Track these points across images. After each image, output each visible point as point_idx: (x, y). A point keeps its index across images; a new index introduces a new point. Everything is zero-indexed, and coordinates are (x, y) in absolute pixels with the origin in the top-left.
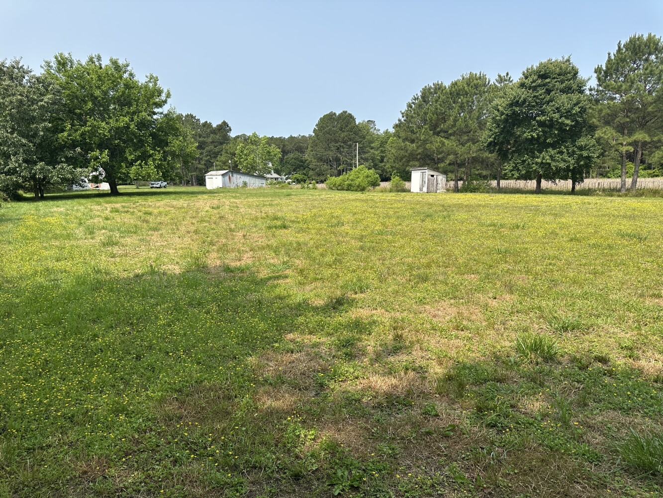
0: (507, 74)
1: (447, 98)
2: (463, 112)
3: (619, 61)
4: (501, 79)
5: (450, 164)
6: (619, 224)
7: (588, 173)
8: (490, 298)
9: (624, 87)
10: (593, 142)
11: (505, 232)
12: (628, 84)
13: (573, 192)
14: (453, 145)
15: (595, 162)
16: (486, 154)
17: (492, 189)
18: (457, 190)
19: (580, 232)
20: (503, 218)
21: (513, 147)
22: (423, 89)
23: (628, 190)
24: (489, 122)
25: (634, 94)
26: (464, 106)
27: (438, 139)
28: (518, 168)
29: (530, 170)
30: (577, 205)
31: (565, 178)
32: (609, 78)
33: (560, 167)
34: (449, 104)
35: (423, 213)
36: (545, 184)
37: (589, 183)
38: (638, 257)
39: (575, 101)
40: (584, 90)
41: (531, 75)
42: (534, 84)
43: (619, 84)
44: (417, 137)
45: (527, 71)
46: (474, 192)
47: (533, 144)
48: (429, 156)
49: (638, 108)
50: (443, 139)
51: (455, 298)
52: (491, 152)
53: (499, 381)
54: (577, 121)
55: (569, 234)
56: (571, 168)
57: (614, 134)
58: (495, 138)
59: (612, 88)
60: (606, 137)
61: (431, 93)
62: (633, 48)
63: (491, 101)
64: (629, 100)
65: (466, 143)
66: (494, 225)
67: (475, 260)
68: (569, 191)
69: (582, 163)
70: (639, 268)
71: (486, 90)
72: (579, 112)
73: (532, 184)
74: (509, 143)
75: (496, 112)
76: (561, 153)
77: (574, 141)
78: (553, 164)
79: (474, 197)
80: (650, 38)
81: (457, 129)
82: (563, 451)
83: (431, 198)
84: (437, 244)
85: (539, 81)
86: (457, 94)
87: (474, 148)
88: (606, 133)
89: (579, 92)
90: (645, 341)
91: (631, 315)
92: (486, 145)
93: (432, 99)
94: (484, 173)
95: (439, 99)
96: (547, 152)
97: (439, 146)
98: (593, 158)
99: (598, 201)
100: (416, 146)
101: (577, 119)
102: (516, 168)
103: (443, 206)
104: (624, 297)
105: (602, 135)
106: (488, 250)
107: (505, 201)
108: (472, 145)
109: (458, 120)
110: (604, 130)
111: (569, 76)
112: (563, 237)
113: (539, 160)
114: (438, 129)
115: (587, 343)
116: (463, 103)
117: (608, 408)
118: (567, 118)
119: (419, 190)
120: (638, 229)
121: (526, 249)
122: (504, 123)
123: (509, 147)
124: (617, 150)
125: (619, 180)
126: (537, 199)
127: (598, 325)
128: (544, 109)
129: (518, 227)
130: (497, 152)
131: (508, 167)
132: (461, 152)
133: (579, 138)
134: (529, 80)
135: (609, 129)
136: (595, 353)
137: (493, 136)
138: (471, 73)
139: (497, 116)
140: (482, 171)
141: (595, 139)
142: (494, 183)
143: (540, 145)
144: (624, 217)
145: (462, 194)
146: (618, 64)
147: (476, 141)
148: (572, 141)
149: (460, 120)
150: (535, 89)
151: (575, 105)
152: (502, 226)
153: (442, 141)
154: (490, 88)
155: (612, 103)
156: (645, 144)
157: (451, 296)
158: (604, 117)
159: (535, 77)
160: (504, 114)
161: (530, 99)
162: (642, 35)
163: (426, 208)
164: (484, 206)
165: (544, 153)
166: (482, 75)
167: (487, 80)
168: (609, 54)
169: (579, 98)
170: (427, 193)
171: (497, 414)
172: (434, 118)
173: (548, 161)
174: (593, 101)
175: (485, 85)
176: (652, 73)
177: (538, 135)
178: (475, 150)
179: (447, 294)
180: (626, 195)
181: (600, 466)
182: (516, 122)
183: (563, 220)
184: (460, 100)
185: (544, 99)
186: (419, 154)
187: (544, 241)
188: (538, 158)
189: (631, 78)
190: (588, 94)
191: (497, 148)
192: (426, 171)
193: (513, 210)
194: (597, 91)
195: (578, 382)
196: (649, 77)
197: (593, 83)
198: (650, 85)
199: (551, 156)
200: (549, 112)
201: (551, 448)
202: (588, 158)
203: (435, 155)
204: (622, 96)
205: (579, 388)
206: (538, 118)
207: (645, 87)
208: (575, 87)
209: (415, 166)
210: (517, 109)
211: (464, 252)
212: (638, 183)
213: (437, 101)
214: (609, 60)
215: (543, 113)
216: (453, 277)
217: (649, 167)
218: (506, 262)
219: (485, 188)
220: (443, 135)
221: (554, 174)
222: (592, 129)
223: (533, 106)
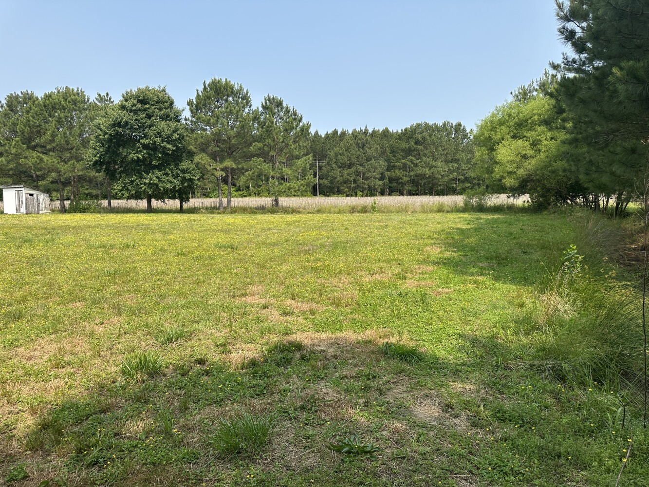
0: (107, 94)
1: (41, 110)
2: (62, 127)
3: (206, 98)
4: (101, 99)
5: (52, 182)
6: (218, 237)
7: (193, 193)
8: (97, 325)
9: (212, 121)
10: (193, 166)
11: (115, 252)
12: (215, 119)
13: (181, 211)
14: (54, 162)
15: (197, 184)
16: (93, 173)
17: (103, 208)
18: (63, 210)
19: (186, 247)
20: (114, 239)
21: (120, 168)
22: (8, 96)
23: (225, 208)
24: (92, 140)
25: (220, 127)
26: (62, 121)
27: (35, 154)
28: (128, 188)
29: (140, 190)
30: (185, 222)
31: (174, 198)
32: (199, 111)
33: (167, 188)
34: (44, 117)
35: (20, 238)
36: (155, 203)
37: (193, 202)
38: (231, 264)
39: (173, 128)
40: (180, 119)
41: (130, 99)
42: (134, 108)
43: (208, 118)
44: (6, 150)
45: (127, 95)
46: (84, 212)
47: (140, 166)
48: (25, 172)
49: (224, 140)
50: (41, 155)
51: (56, 332)
52: (98, 171)
53: (103, 411)
54: (177, 146)
55: (176, 249)
56: (177, 189)
57: (209, 160)
58: (100, 157)
59: (203, 120)
60: (203, 162)
61: (20, 102)
62: (216, 89)
63: (92, 119)
64: (217, 133)
65: (69, 160)
66: (104, 247)
67: (81, 286)
68: (178, 210)
69: (186, 184)
70: (231, 274)
71: (85, 107)
72: (179, 138)
73: (143, 204)
74: (116, 163)
75: (98, 131)
76: (167, 174)
77: (176, 165)
78: (160, 185)
79: (83, 218)
80: (227, 83)
81: (57, 145)
82: (164, 462)
83: (31, 220)
84: (36, 274)
85: (139, 106)
86: (52, 107)
87: (79, 166)
88: (202, 159)
89: (177, 121)
90: (235, 335)
91: (225, 315)
92: (91, 163)
93: (21, 108)
94: (95, 192)
95: (31, 110)
96: (153, 173)
97: (36, 162)
98: (195, 180)
99: (202, 218)
100: (6, 160)
101: (177, 144)
102: (125, 188)
103: (46, 228)
104: (220, 300)
105: (200, 161)
106: (97, 273)
107: (117, 220)
108: (75, 163)
109: (57, 135)
110: (201, 156)
111: (167, 105)
112: (170, 253)
113: (147, 181)
114: (33, 143)
115: (190, 349)
116: (61, 118)
117: (205, 405)
118: (168, 143)
119: (16, 211)
120: (232, 241)
121: (135, 268)
122: (108, 142)
123: (117, 167)
124: (213, 174)
125: (218, 199)
126: (148, 218)
127: (198, 330)
128: (147, 133)
129: (128, 247)
130: (104, 171)
131: (117, 187)
132: (64, 169)
133: (181, 162)
134: (129, 103)
135: (204, 155)
136: (196, 357)
137: (98, 155)
138: (66, 87)
139: (100, 135)
140: (92, 191)
141: (195, 164)
142: (105, 203)
143: (145, 166)
144: (222, 231)
145: (70, 215)
146: (205, 100)
147: (80, 159)
148: (175, 164)
149: (59, 136)
150: (136, 112)
151: (175, 131)
152: (112, 247)
153: (39, 156)
154: (90, 106)
155: (204, 133)
156: (233, 170)
157: (51, 331)
158: (199, 145)
159: (135, 102)
160: (107, 133)
161: (132, 122)
162: (221, 79)
163: (23, 233)
164: (94, 227)
165: (150, 174)
166: (79, 91)
167: (86, 97)
168: (197, 91)
169: (177, 126)
170: (27, 214)
171: (99, 449)
172: (26, 130)
173: (155, 182)
174: (189, 130)
175: (84, 102)
176: (231, 112)
177: (143, 156)
178: (80, 168)
179: (45, 330)
180: (224, 212)
181: (198, 462)
182: (121, 143)
183: (172, 237)
184: (57, 114)
185: (145, 123)
186: (11, 169)
187: (154, 258)
188: (145, 179)
189: (216, 113)
190: (185, 123)
191: (104, 167)
192: (23, 189)
193: (124, 230)
194: (192, 121)
195: (180, 389)
196: (230, 115)
197: (187, 114)
198: (232, 122)
199: (157, 177)
200: (151, 136)
201: (154, 464)
202: (191, 180)
203: (32, 171)
204: (211, 128)
205: (181, 394)
206: (141, 141)
207: (228, 123)
208: (172, 115)
209: (6, 183)
210: (120, 130)
211: (69, 279)
212: (232, 202)
213: (28, 112)
214: (198, 96)
215: (146, 136)
216: (55, 309)
217: (239, 190)
218: (115, 283)
219: (95, 208)
220: (40, 150)
221: (163, 194)
222: (191, 155)
223: (136, 129)
